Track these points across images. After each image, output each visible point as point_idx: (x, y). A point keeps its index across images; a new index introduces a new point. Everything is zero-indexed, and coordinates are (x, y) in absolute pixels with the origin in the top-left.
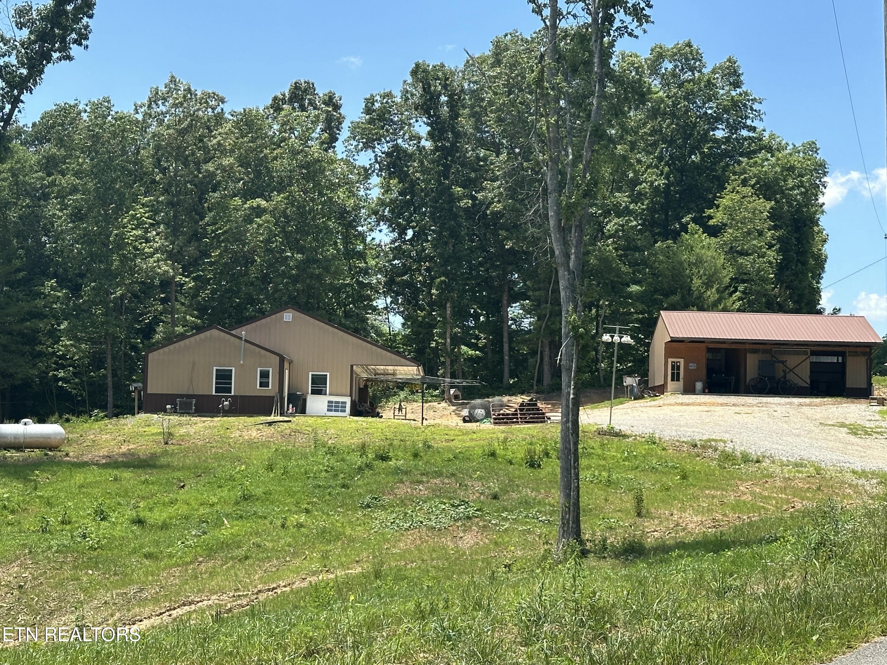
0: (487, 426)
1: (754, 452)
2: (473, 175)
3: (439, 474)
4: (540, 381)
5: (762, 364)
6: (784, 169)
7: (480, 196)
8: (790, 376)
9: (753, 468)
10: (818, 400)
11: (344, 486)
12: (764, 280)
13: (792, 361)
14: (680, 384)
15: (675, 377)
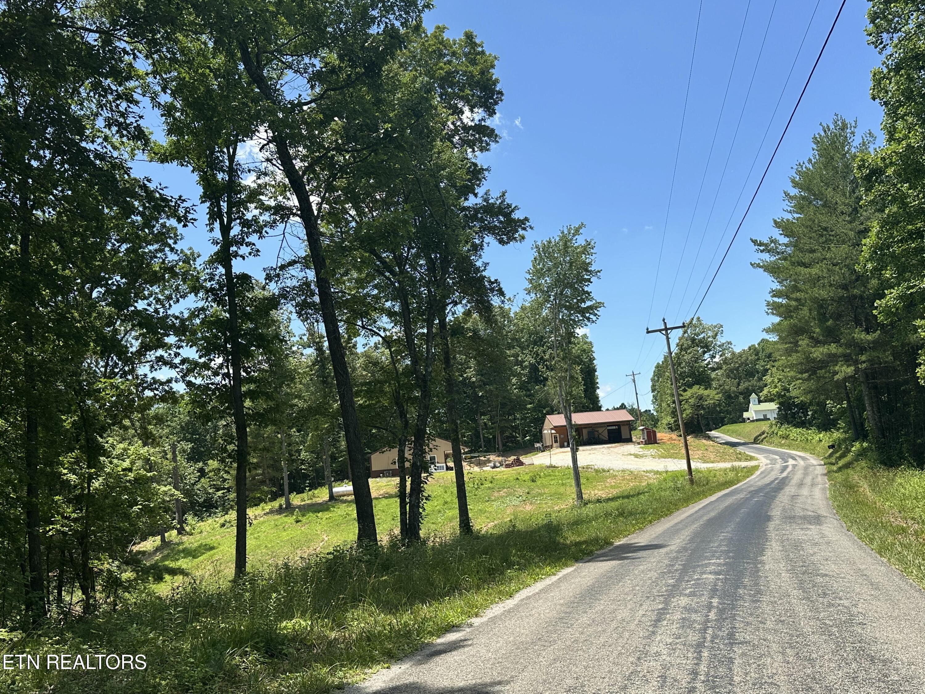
0: (502, 469)
1: (606, 468)
2: (460, 367)
3: (504, 488)
4: (498, 449)
5: (589, 433)
6: (582, 351)
7: (465, 375)
8: (600, 436)
9: (608, 474)
10: (613, 445)
11: (475, 495)
12: (581, 397)
13: (600, 430)
14: (558, 444)
15: (556, 442)
